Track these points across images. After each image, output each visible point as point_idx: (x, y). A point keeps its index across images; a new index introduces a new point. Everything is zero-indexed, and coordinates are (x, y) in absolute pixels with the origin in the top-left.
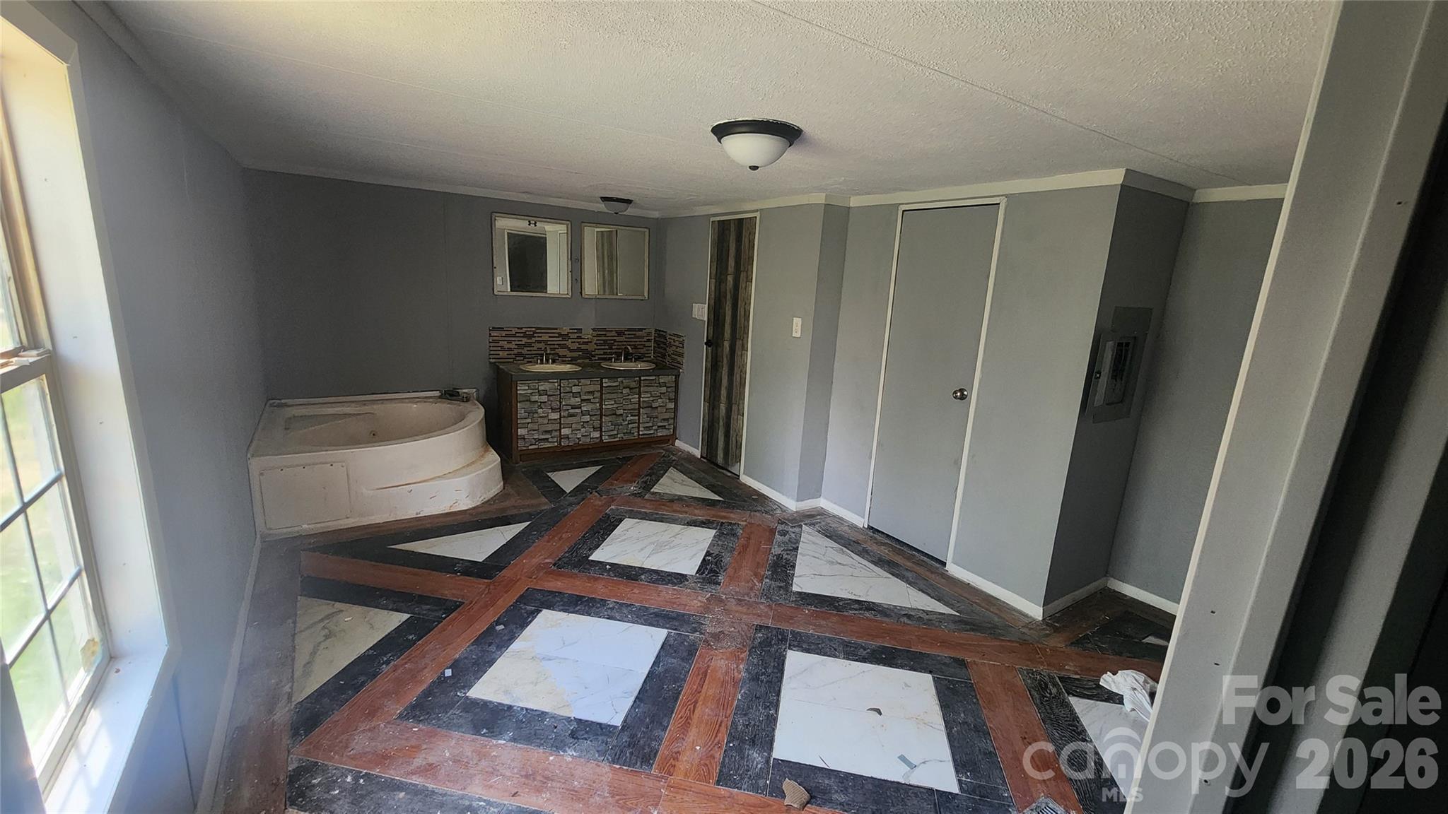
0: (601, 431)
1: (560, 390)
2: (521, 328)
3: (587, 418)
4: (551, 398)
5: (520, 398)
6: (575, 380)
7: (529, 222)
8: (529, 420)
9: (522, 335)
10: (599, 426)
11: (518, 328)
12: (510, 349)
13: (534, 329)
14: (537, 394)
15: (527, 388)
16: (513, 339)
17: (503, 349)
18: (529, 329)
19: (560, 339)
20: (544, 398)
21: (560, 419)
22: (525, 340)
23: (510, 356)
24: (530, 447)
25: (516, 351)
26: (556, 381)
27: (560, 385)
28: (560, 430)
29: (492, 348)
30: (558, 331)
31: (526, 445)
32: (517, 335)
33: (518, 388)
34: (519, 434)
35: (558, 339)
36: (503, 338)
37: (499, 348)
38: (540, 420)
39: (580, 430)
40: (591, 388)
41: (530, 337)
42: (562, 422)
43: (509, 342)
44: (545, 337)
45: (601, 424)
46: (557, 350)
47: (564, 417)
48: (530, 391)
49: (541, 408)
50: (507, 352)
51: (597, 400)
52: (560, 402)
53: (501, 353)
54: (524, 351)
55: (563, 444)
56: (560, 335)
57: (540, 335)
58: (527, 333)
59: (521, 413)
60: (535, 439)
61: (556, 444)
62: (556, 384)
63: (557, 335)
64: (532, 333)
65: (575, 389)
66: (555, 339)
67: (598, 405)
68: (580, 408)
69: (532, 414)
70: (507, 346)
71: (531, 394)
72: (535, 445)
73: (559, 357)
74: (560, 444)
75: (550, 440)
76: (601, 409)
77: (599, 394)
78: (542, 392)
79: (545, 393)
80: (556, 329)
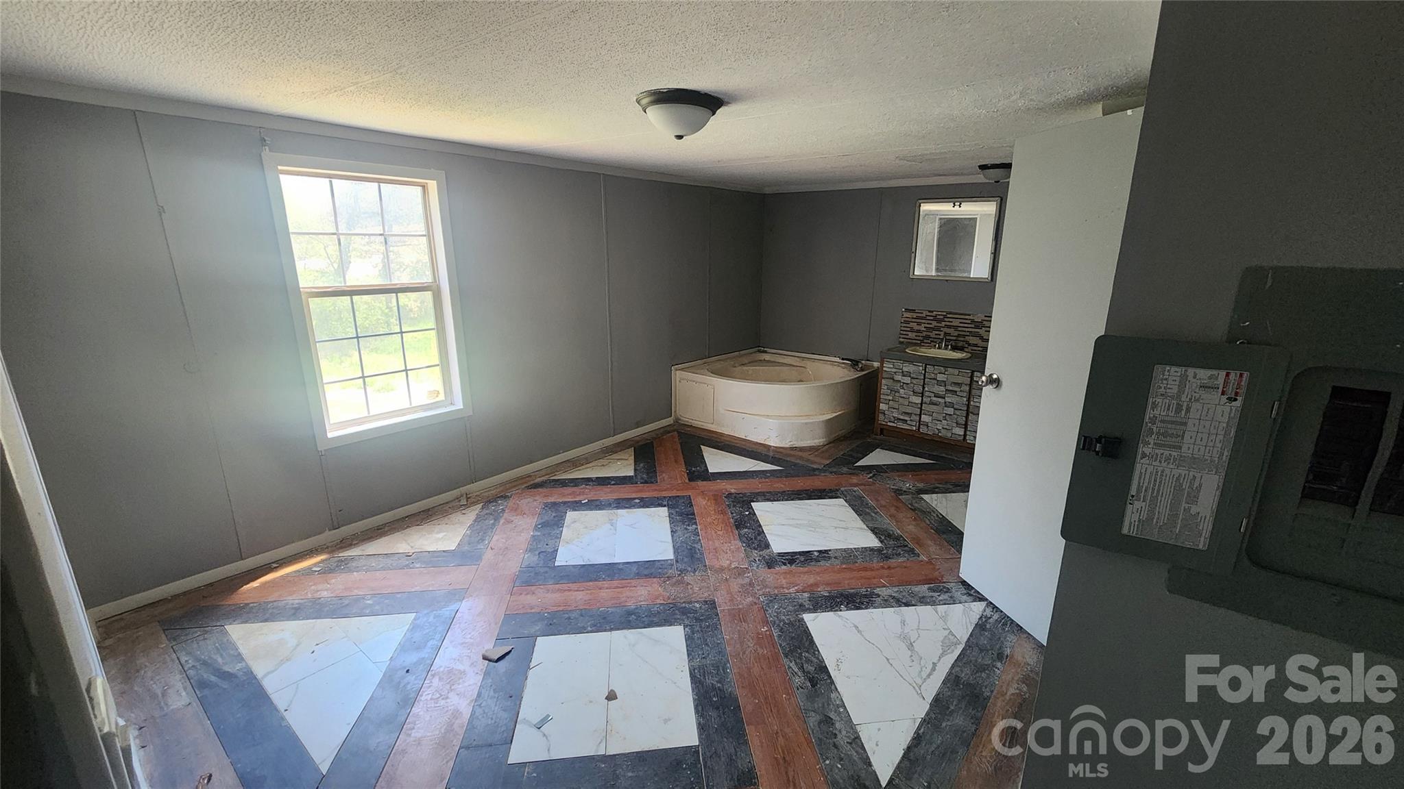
0: (966, 428)
1: (925, 375)
2: (932, 312)
3: (950, 411)
4: (914, 381)
5: (885, 375)
6: (942, 368)
7: (954, 204)
8: (891, 398)
9: (932, 318)
10: (964, 423)
11: (930, 311)
12: (919, 331)
13: (945, 314)
14: (901, 374)
15: (892, 366)
16: (923, 321)
17: (912, 330)
18: (940, 313)
19: (973, 326)
20: (907, 380)
21: (921, 404)
22: (934, 323)
23: (918, 338)
24: (889, 424)
25: (924, 334)
26: (921, 364)
27: (925, 370)
28: (920, 415)
29: (903, 328)
30: (971, 317)
31: (886, 420)
32: (928, 318)
33: (884, 365)
34: (881, 408)
35: (970, 326)
36: (914, 320)
37: (909, 329)
38: (901, 400)
39: (941, 421)
40: (959, 380)
41: (940, 321)
42: (923, 408)
43: (919, 324)
44: (956, 323)
45: (966, 422)
46: (967, 337)
47: (926, 403)
48: (894, 370)
49: (903, 388)
50: (917, 334)
51: (965, 394)
52: (924, 388)
53: (909, 333)
54: (933, 334)
55: (921, 430)
56: (973, 321)
57: (951, 320)
58: (938, 317)
59: (884, 389)
60: (894, 417)
61: (914, 428)
62: (921, 368)
63: (969, 322)
64: (942, 317)
65: (940, 377)
66: (966, 325)
67: (965, 399)
68: (944, 398)
69: (893, 392)
70: (916, 327)
71: (895, 373)
72: (894, 423)
73: (969, 345)
74: (919, 430)
75: (908, 422)
76: (968, 406)
77: (968, 388)
78: (905, 373)
79: (908, 374)
80: (969, 315)
